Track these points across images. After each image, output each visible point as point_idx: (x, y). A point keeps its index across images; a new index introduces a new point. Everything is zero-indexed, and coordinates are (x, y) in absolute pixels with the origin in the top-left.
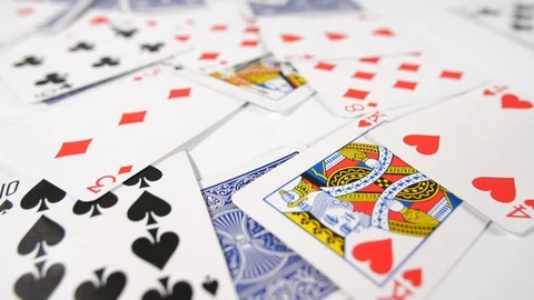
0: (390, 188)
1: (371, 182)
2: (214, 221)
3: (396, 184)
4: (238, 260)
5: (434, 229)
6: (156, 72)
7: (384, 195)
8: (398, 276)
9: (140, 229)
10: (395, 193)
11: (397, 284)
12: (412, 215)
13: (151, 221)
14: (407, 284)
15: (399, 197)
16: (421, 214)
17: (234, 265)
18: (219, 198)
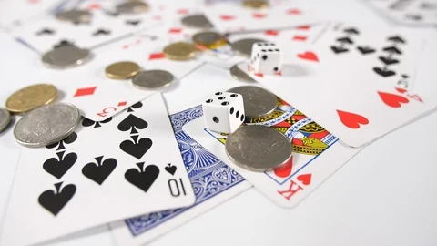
0: (296, 124)
1: (283, 120)
2: (176, 135)
3: (300, 122)
4: (193, 157)
5: (324, 150)
6: (138, 42)
7: (291, 128)
8: (294, 179)
9: (127, 136)
10: (299, 127)
11: (293, 183)
12: (309, 142)
13: (134, 131)
14: (300, 183)
15: (301, 130)
16: (316, 141)
17: (190, 160)
18: (179, 121)
